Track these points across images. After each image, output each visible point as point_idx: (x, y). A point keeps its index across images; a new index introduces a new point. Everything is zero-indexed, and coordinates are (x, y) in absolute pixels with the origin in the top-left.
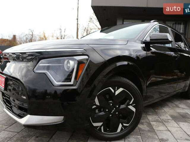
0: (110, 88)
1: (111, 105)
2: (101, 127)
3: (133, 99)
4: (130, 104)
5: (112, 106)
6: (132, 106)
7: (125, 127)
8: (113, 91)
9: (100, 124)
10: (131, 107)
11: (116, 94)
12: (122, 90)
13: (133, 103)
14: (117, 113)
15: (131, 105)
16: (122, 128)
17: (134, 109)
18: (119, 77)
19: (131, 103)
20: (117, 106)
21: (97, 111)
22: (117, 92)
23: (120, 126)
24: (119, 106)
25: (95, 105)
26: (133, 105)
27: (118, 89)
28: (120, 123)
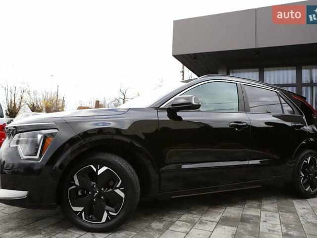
0: (92, 166)
2: (81, 212)
3: (120, 182)
6: (119, 189)
7: (112, 216)
8: (95, 169)
10: (118, 191)
12: (106, 169)
14: (102, 197)
16: (107, 217)
17: (122, 195)
19: (118, 186)
20: (102, 189)
22: (100, 172)
23: (106, 214)
24: (104, 189)
25: (75, 185)
26: (121, 189)
27: (100, 168)
28: (105, 211)
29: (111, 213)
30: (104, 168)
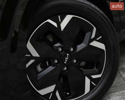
0: (49, 21)
1: (60, 49)
3: (95, 29)
4: (92, 38)
5: (62, 52)
7: (96, 81)
8: (55, 24)
9: (51, 89)
11: (62, 29)
13: (96, 36)
14: (75, 61)
15: (95, 39)
16: (91, 84)
17: (102, 46)
19: (93, 36)
20: (72, 50)
21: (39, 69)
22: (64, 25)
23: (87, 81)
24: (75, 48)
25: (32, 57)
26: (97, 39)
27: (62, 19)
28: (86, 77)
29: (94, 77)
30: (68, 18)
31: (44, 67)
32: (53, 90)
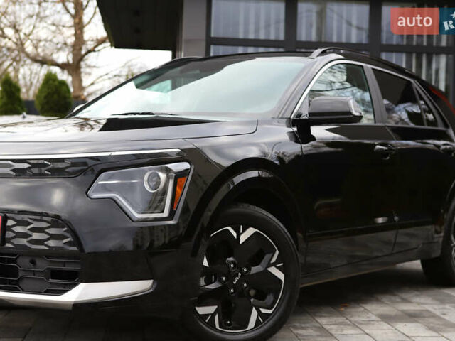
0: (229, 228)
1: (232, 265)
2: (213, 315)
3: (277, 252)
4: (272, 262)
5: (233, 268)
6: (276, 267)
8: (235, 234)
9: (212, 309)
10: (274, 270)
11: (241, 241)
12: (253, 232)
13: (277, 261)
14: (245, 285)
15: (274, 264)
16: (258, 319)
17: (281, 276)
18: (246, 205)
19: (274, 260)
20: (245, 270)
21: (202, 282)
22: (243, 238)
23: (254, 314)
24: (249, 269)
26: (278, 265)
27: (244, 231)
28: (254, 309)
29: (263, 311)
30: (250, 231)
31: (209, 282)
32: (212, 312)
